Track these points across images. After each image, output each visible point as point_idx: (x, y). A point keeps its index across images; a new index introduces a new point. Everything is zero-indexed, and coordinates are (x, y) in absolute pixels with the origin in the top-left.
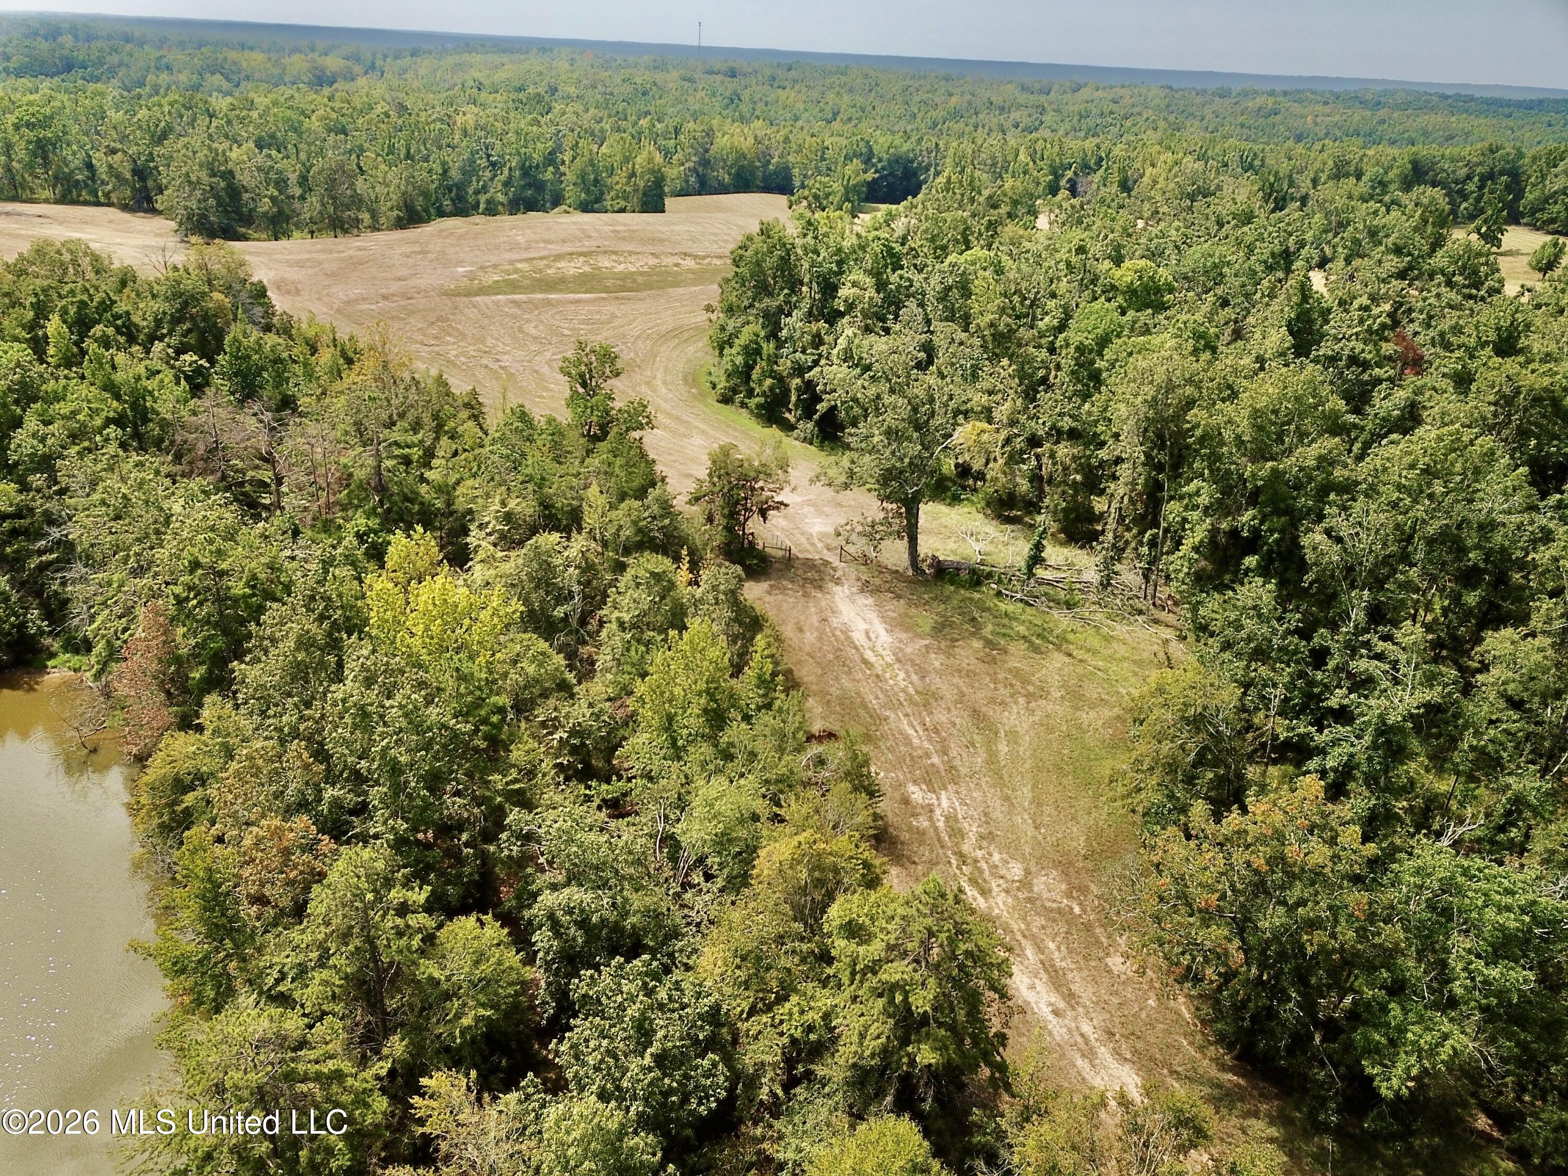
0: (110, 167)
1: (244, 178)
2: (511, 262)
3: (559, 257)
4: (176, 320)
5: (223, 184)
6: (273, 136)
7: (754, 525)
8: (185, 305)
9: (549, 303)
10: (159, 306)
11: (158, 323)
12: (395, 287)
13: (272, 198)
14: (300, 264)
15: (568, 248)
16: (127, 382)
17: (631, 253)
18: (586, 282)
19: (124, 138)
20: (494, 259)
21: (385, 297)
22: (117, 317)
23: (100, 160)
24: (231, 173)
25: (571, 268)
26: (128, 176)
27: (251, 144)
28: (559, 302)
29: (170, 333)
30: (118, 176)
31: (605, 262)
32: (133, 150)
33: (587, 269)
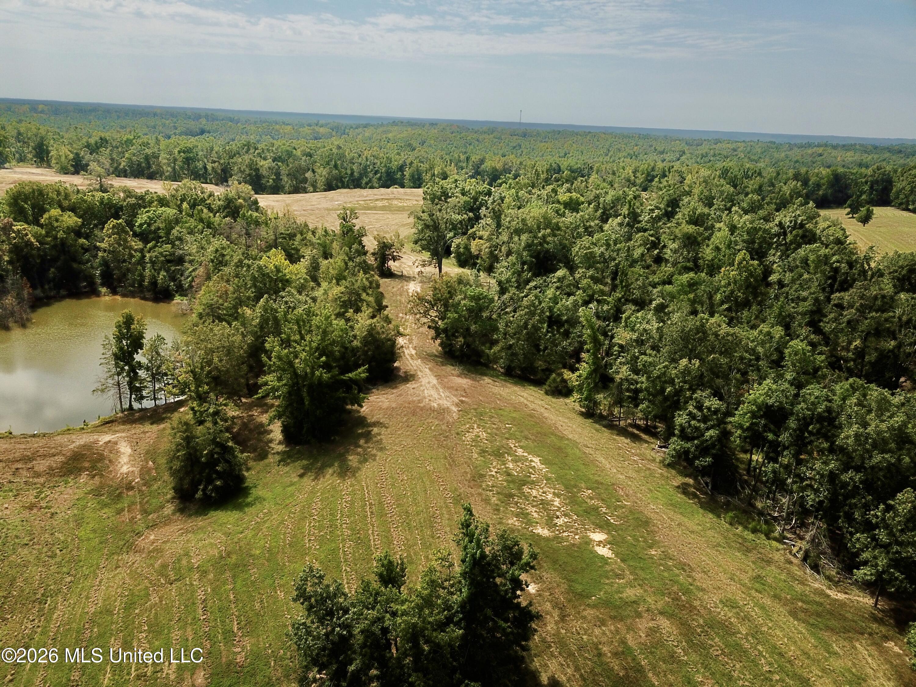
0: (213, 168)
1: (263, 172)
2: (357, 201)
3: (377, 200)
4: (225, 208)
5: (254, 174)
6: (280, 157)
7: (391, 263)
8: (229, 203)
9: (365, 214)
10: (221, 203)
11: (220, 209)
12: (309, 207)
13: (273, 179)
14: (277, 201)
15: (382, 197)
16: (206, 218)
17: (407, 200)
18: (383, 208)
19: (219, 158)
20: (351, 200)
21: (304, 210)
22: (207, 204)
23: (209, 166)
24: (258, 169)
25: (380, 204)
26: (220, 171)
27: (271, 160)
28: (369, 213)
29: (223, 212)
30: (216, 172)
31: (395, 202)
32: (222, 161)
33: (387, 204)
